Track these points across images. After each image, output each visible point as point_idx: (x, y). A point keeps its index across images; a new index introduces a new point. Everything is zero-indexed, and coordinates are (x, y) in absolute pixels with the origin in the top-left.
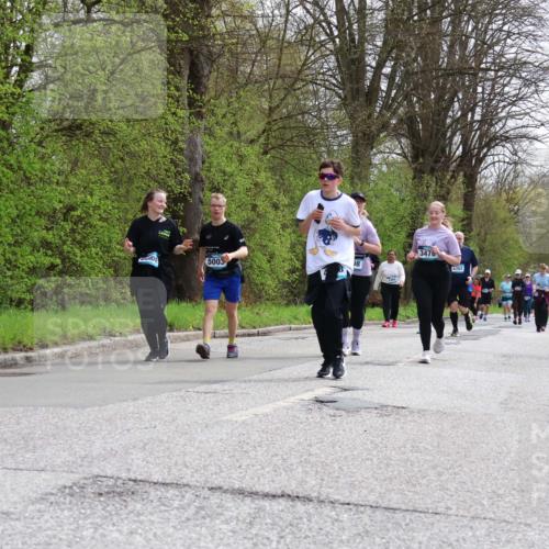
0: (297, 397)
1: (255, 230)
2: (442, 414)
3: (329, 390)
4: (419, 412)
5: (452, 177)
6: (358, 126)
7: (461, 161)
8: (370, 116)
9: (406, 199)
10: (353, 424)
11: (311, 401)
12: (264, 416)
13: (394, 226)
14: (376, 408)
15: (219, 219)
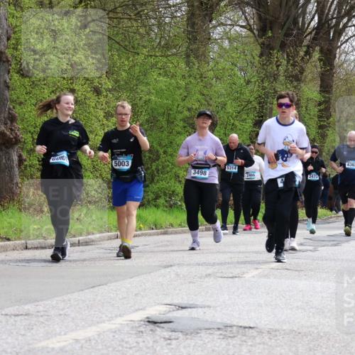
2: (296, 334)
3: (164, 308)
5: (307, 53)
7: (315, 35)
9: (252, 80)
10: (192, 348)
11: (142, 323)
12: (86, 341)
13: (239, 113)
14: (219, 329)
15: (125, 126)
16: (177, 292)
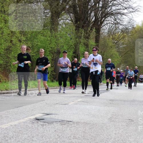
0: (28, 118)
1: (11, 51)
2: (86, 124)
3: (41, 115)
4: (76, 123)
5: (91, 29)
6: (53, 9)
7: (94, 23)
8: (58, 5)
9: (73, 38)
10: (50, 128)
11: (34, 119)
12: (15, 126)
13: (68, 49)
14: (60, 122)
15: (42, 56)
16: (46, 109)
